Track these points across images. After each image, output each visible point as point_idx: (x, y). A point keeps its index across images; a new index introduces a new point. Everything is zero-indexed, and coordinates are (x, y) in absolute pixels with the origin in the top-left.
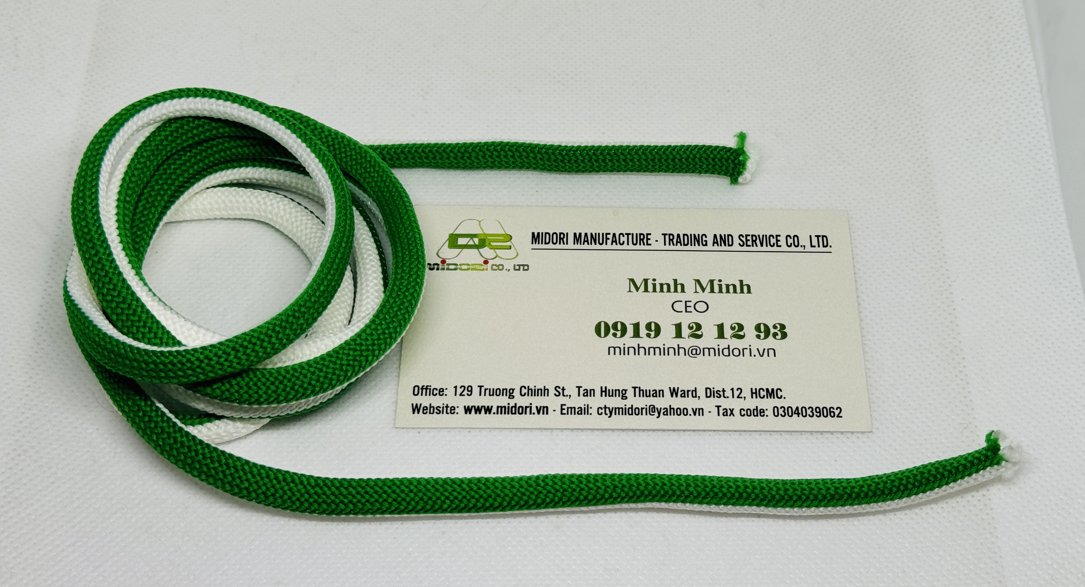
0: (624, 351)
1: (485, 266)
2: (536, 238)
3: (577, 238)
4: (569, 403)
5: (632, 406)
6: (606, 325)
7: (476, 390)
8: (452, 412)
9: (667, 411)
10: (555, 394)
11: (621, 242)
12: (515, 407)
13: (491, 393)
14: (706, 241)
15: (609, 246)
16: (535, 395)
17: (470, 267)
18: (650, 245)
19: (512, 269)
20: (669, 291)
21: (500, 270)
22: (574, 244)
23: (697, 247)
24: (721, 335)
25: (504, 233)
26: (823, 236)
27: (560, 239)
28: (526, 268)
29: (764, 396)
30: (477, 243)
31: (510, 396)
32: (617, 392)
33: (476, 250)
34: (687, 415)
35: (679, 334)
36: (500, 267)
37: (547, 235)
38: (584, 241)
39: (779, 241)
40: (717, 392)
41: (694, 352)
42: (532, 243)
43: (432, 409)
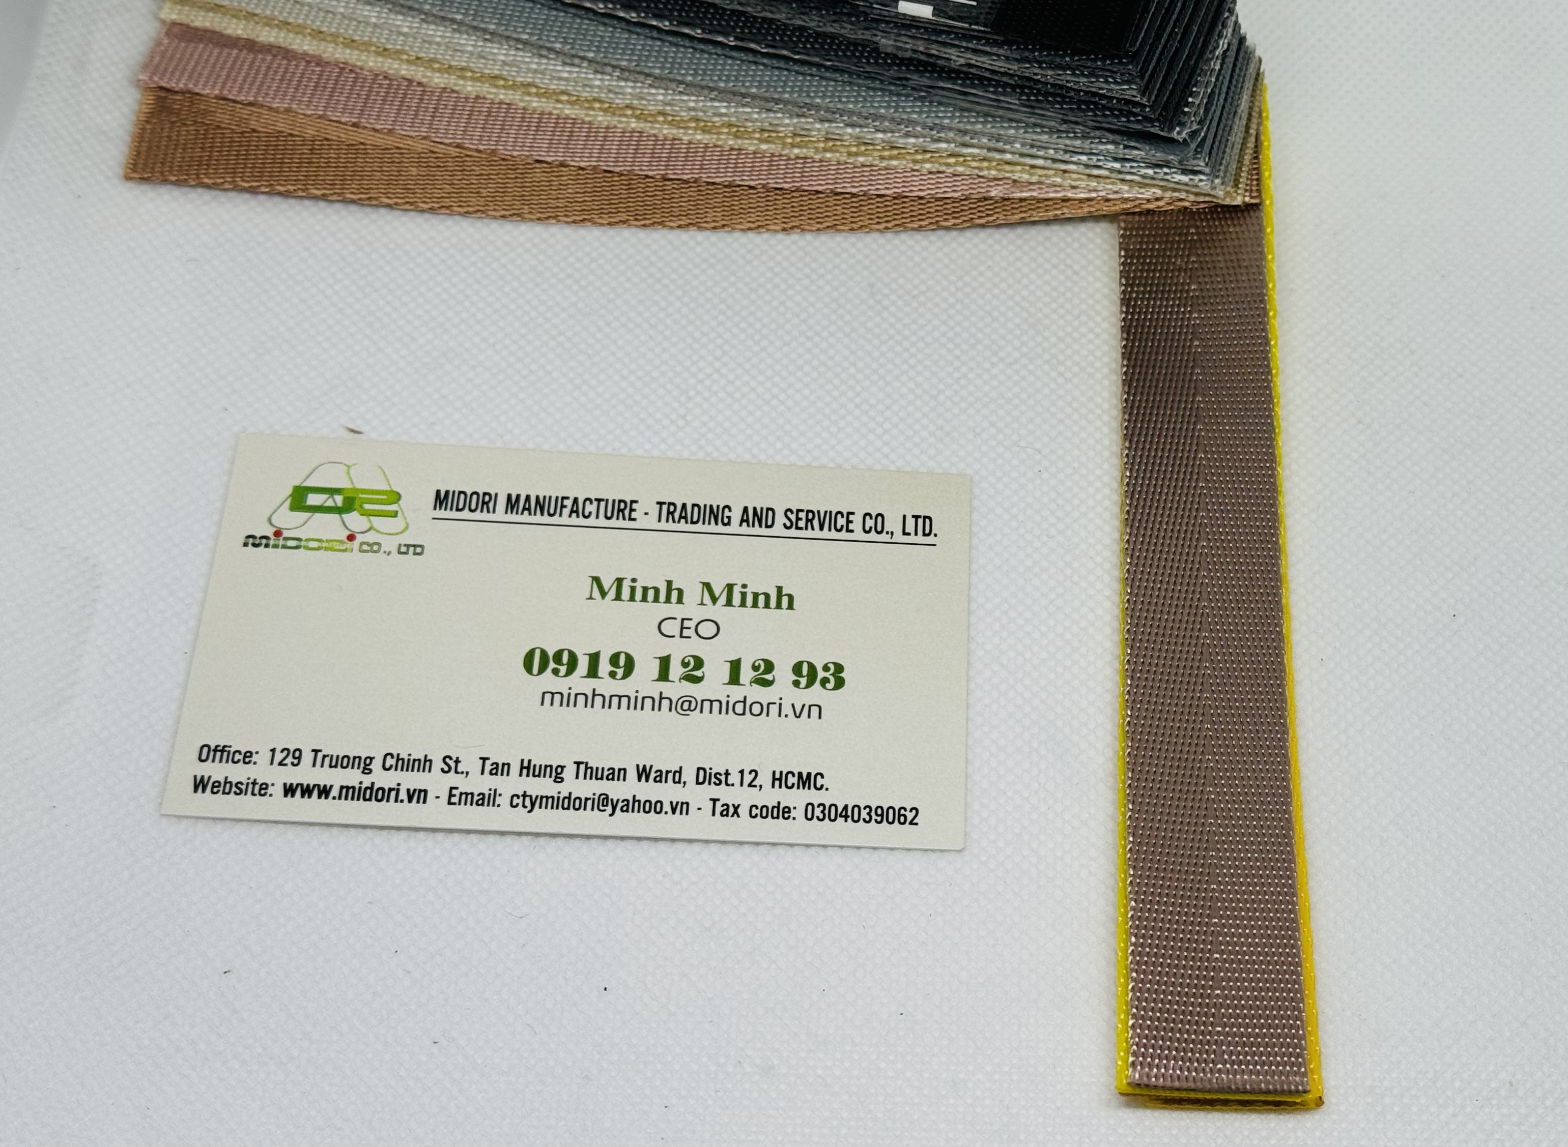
0: (568, 700)
1: (349, 545)
2: (441, 500)
3: (512, 504)
4: (465, 785)
5: (570, 794)
6: (544, 654)
7: (307, 757)
8: (263, 792)
9: (627, 805)
10: (443, 770)
11: (587, 514)
12: (371, 788)
13: (334, 764)
14: (729, 518)
15: (565, 519)
16: (407, 770)
17: (324, 545)
18: (634, 520)
19: (394, 551)
20: (656, 599)
21: (375, 552)
22: (506, 512)
23: (713, 528)
24: (734, 679)
25: (389, 489)
26: (925, 517)
27: (484, 503)
28: (419, 550)
29: (793, 784)
30: (340, 504)
31: (365, 768)
32: (548, 769)
33: (337, 516)
34: (660, 813)
35: (664, 675)
36: (373, 548)
37: (462, 496)
38: (524, 509)
39: (852, 522)
40: (715, 775)
41: (687, 706)
42: (435, 508)
43: (228, 785)
